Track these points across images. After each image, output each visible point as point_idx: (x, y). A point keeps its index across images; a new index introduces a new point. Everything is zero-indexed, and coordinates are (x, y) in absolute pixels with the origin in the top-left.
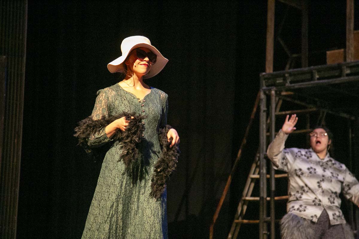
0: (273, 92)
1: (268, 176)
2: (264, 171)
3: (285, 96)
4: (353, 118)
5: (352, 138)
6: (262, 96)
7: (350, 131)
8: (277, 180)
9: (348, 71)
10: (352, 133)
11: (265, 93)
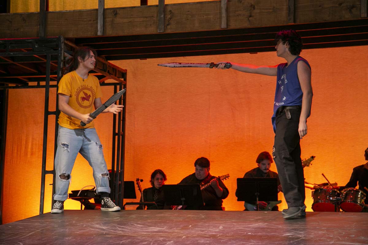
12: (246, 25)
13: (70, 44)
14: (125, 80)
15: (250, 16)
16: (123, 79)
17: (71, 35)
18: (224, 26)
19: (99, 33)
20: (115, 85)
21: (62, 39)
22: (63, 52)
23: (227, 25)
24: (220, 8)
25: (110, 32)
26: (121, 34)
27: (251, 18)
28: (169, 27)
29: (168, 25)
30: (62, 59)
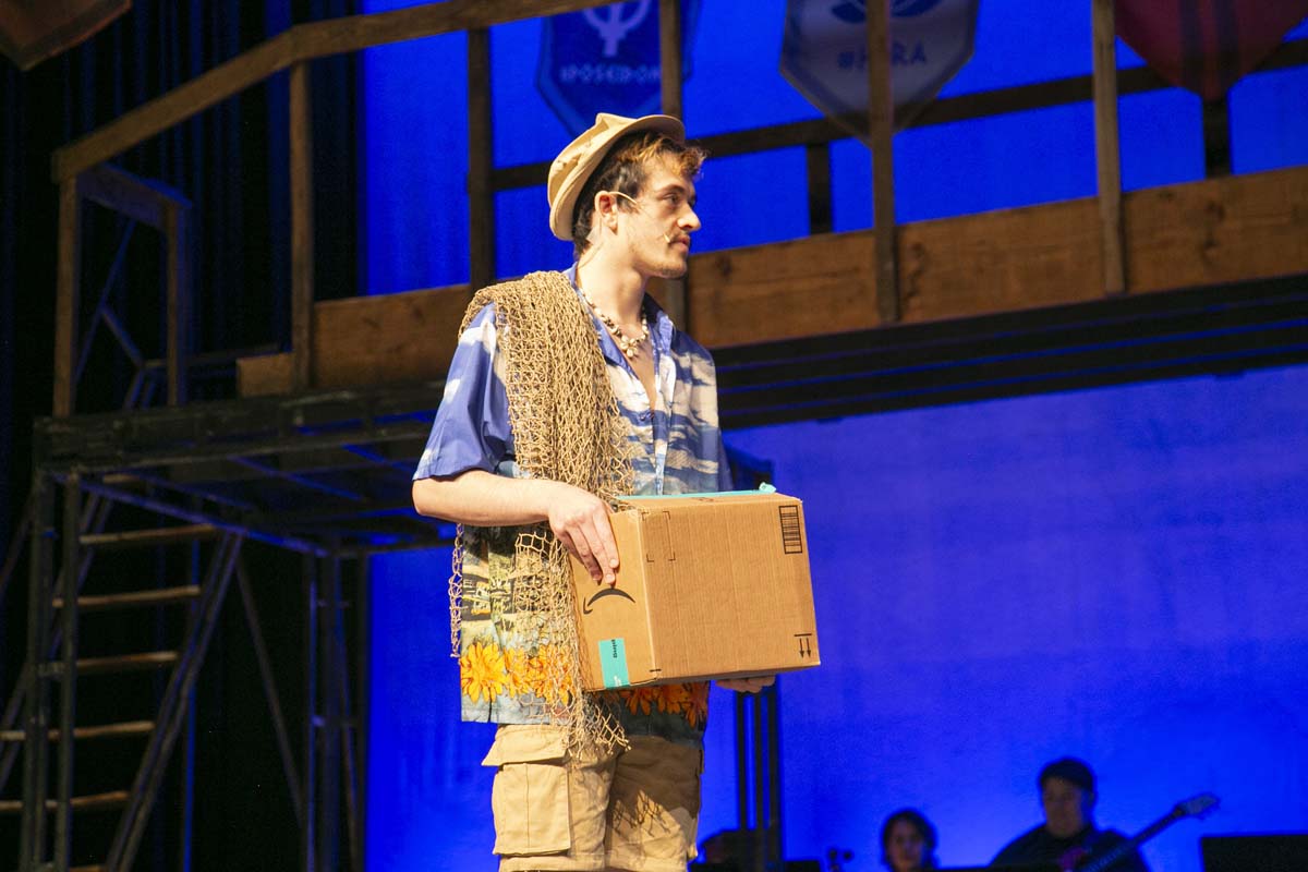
0: (74, 477)
1: (53, 734)
2: (42, 721)
3: (114, 487)
4: (321, 553)
5: (319, 608)
6: (38, 486)
7: (312, 590)
8: (79, 745)
9: (299, 421)
10: (319, 596)
12: (1194, 275)
15: (1210, 244)
18: (1113, 283)
23: (1126, 280)
26: (747, 336)
27: (1212, 253)
28: (914, 302)
29: (911, 295)
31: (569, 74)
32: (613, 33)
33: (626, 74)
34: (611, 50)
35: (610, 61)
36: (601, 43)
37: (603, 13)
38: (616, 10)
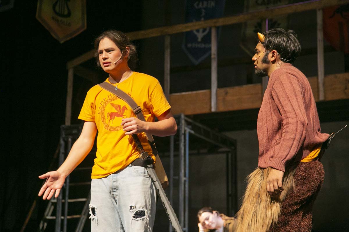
1: (63, 201)
6: (62, 142)
8: (69, 203)
11: (64, 140)
12: (342, 96)
13: (189, 120)
14: (236, 148)
15: (346, 89)
16: (233, 148)
17: (189, 112)
18: (321, 98)
19: (213, 110)
20: (227, 153)
21: (183, 116)
22: (183, 127)
23: (325, 96)
24: (318, 83)
25: (222, 109)
26: (231, 108)
27: (346, 91)
30: (183, 132)
31: (189, 45)
32: (200, 36)
33: (203, 46)
34: (199, 40)
35: (199, 43)
36: (197, 38)
37: (198, 31)
38: (201, 30)
